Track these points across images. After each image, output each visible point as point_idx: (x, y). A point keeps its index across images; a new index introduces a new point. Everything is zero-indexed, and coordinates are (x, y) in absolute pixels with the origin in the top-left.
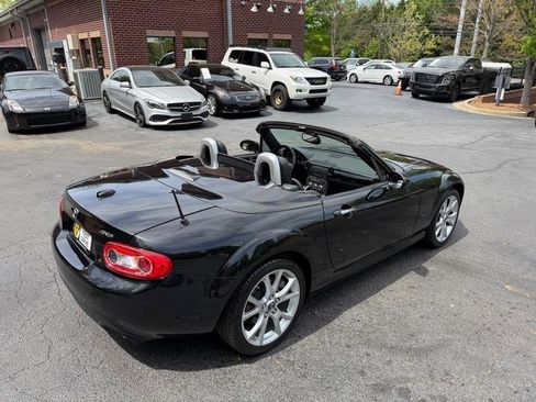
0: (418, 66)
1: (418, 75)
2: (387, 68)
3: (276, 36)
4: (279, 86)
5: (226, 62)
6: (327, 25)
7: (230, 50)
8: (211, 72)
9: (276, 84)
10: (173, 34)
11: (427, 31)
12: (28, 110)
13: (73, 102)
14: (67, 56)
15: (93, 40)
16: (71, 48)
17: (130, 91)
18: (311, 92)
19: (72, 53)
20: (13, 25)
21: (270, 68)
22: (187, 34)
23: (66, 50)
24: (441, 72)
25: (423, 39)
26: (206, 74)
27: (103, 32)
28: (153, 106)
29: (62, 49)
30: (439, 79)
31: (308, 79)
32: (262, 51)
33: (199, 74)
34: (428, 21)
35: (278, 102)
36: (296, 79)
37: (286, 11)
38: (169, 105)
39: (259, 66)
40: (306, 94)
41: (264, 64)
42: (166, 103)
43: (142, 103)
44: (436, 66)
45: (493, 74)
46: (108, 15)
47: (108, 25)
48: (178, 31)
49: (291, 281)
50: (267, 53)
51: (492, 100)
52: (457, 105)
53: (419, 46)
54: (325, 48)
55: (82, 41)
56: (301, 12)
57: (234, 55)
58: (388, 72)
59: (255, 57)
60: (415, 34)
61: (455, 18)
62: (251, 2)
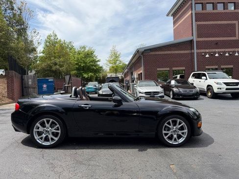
3: (223, 67)
4: (210, 87)
7: (192, 73)
9: (208, 86)
10: (168, 69)
18: (227, 89)
21: (206, 79)
22: (174, 69)
23: (135, 78)
26: (173, 82)
31: (225, 83)
32: (204, 72)
33: (170, 82)
35: (210, 94)
36: (217, 83)
40: (224, 90)
41: (203, 78)
43: (137, 92)
50: (206, 73)
55: (139, 74)
57: (194, 75)
62: (206, 53)
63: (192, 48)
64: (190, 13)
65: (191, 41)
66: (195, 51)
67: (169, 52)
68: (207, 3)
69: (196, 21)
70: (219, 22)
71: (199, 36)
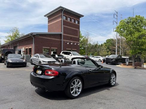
0: (107, 57)
1: (107, 59)
2: (99, 58)
3: (73, 49)
5: (61, 54)
6: (85, 49)
7: (62, 52)
8: (58, 56)
11: (108, 50)
12: (13, 62)
13: (24, 61)
14: (22, 52)
15: (29, 49)
16: (23, 50)
17: (39, 59)
19: (23, 52)
20: (8, 46)
21: (72, 55)
22: (52, 48)
23: (22, 51)
24: (112, 58)
25: (108, 52)
26: (57, 56)
27: (32, 47)
28: (44, 62)
29: (21, 51)
30: (112, 59)
33: (55, 56)
34: (108, 48)
37: (75, 44)
38: (48, 62)
39: (69, 55)
41: (70, 54)
42: (47, 61)
43: (41, 61)
44: (111, 57)
45: (125, 59)
46: (34, 43)
47: (34, 45)
48: (50, 47)
49: (80, 83)
50: (71, 52)
51: (126, 65)
52: (117, 66)
53: (107, 53)
54: (84, 53)
55: (26, 49)
56: (79, 44)
57: (63, 53)
58: (100, 59)
59: (68, 53)
60: (106, 51)
61: (114, 47)
62: (67, 42)
63: (61, 38)
64: (61, 19)
65: (61, 35)
66: (63, 40)
67: (50, 38)
68: (68, 17)
69: (63, 25)
70: (72, 28)
71: (64, 33)
